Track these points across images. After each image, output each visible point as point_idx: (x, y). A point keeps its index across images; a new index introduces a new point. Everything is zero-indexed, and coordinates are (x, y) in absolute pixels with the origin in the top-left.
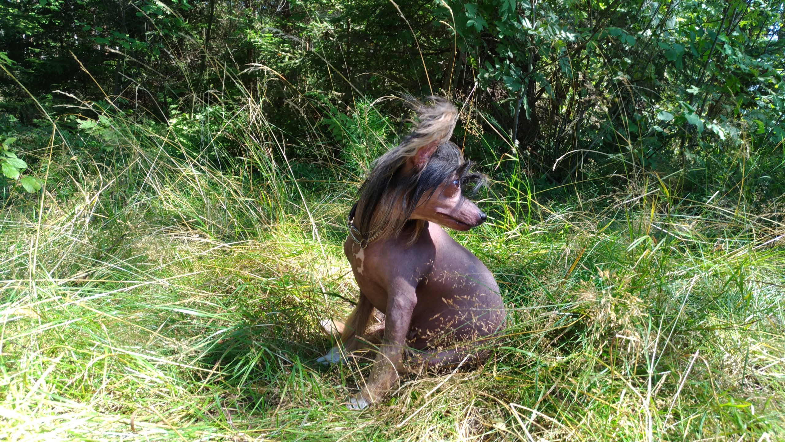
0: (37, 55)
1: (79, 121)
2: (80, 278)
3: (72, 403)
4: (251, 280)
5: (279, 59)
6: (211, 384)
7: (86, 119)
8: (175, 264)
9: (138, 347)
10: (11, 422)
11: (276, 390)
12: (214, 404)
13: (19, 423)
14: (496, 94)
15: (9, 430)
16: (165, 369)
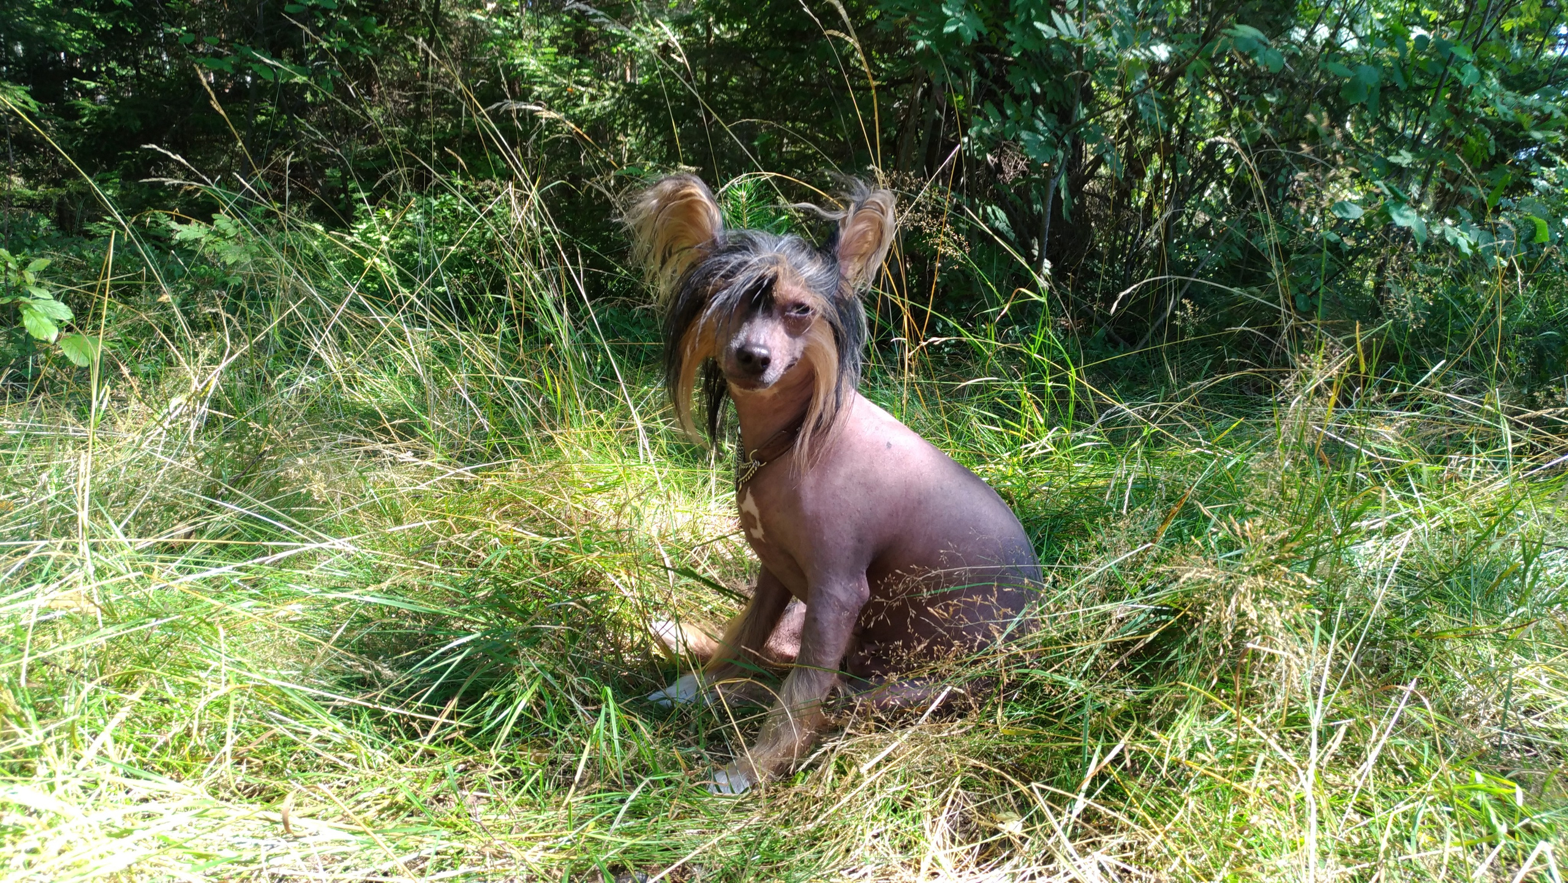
0: (91, 94)
1: (174, 225)
2: (179, 536)
3: (165, 782)
4: (517, 540)
5: (569, 99)
6: (438, 745)
7: (188, 222)
8: (365, 509)
9: (295, 673)
10: (45, 819)
11: (568, 758)
12: (445, 783)
13: (62, 821)
14: (1006, 169)
15: (43, 834)
16: (346, 715)
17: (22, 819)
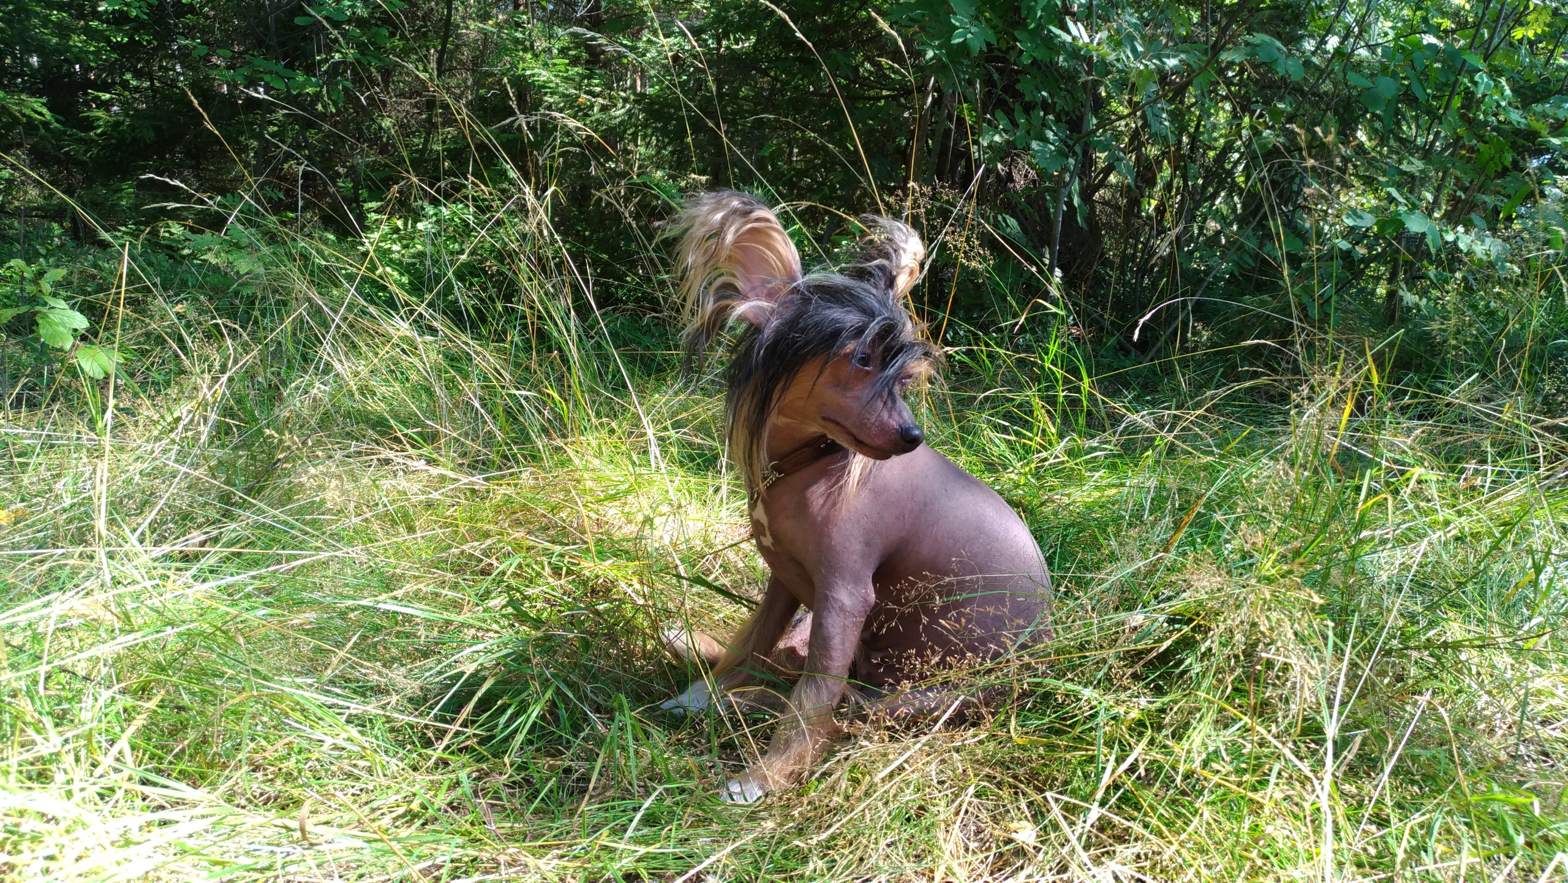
0: (105, 105)
2: (194, 545)
3: (184, 791)
4: (529, 548)
5: (581, 110)
6: (452, 753)
7: (202, 232)
8: (379, 517)
9: (309, 681)
10: (63, 826)
11: (582, 766)
12: (459, 791)
13: (80, 827)
14: (1016, 177)
15: (61, 841)
16: (362, 722)
17: (40, 826)
